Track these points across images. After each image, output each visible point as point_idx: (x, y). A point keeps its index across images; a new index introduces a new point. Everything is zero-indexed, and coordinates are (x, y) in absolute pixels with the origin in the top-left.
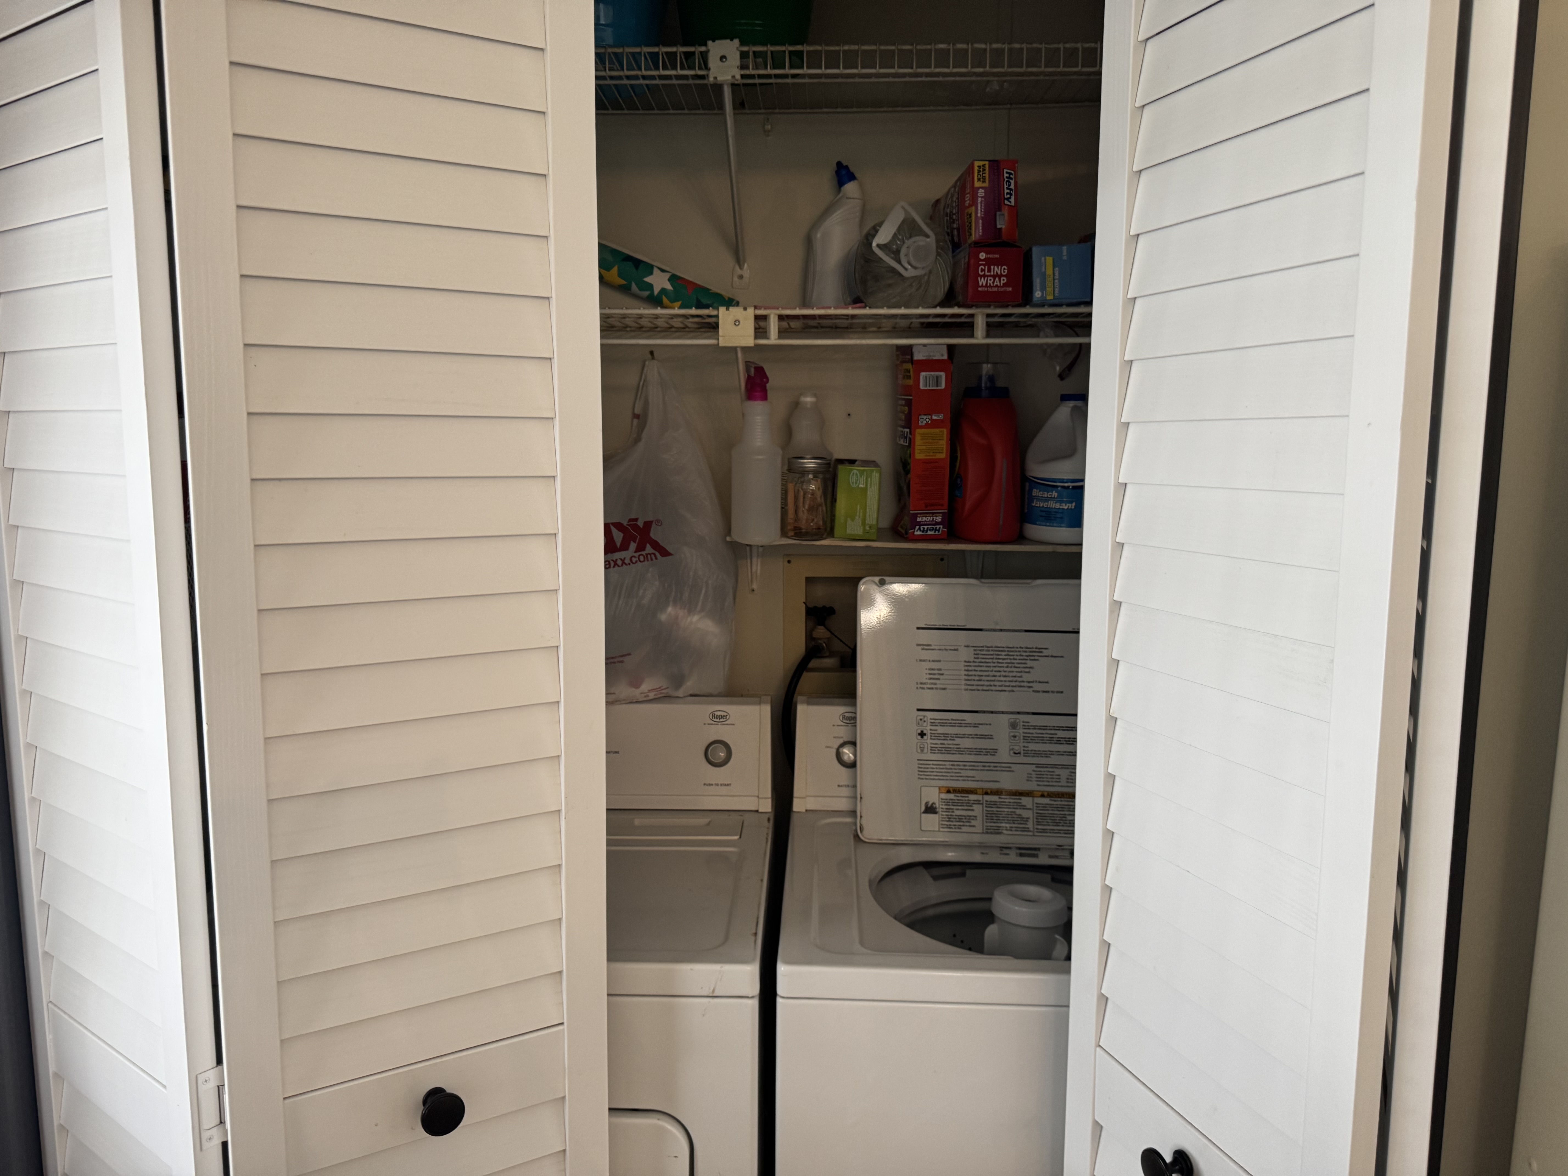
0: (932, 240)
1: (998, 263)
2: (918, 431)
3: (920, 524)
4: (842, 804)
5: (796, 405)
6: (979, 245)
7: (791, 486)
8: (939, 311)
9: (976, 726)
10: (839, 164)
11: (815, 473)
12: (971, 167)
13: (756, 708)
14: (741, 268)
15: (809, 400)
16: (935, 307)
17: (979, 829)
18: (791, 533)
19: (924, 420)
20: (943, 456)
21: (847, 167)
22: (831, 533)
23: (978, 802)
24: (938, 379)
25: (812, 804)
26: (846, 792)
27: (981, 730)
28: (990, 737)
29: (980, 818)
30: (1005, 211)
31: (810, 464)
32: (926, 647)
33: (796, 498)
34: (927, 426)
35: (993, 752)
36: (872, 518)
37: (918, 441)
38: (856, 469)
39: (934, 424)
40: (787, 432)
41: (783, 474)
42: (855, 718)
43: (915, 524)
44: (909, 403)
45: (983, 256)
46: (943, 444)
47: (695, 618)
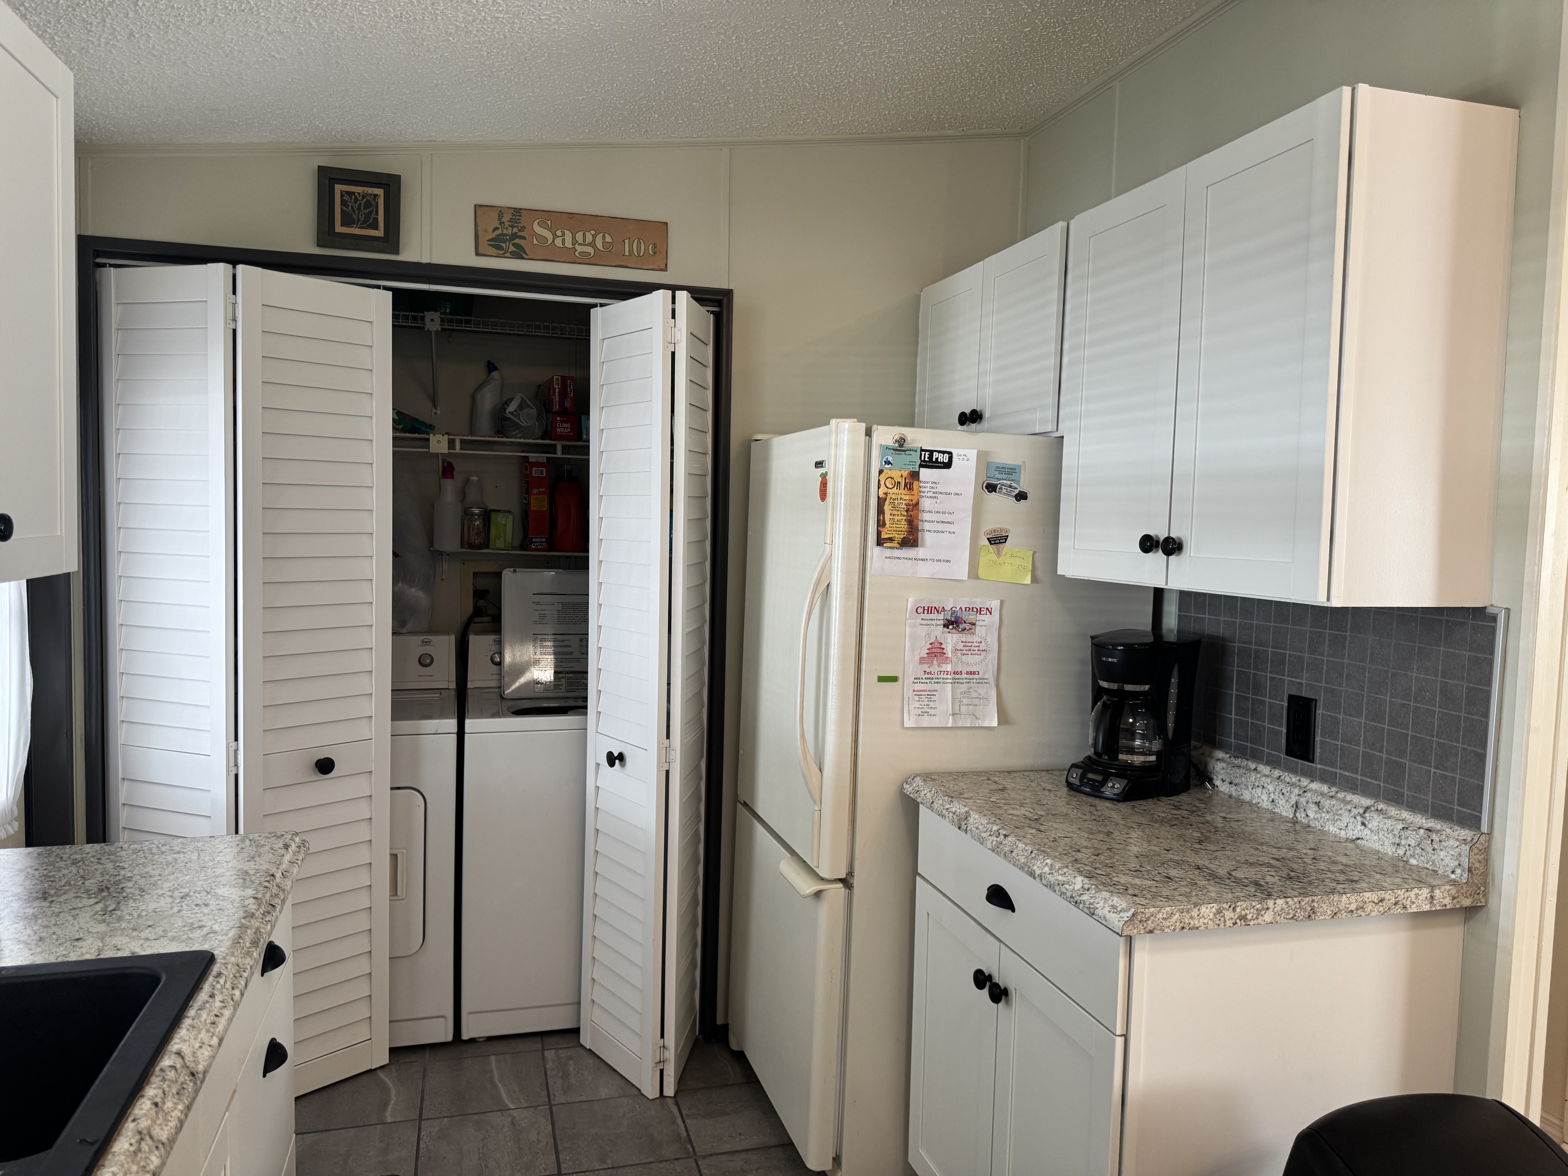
0: (534, 411)
1: (566, 422)
2: (532, 496)
3: (534, 542)
4: (494, 684)
5: (468, 481)
6: (557, 414)
7: (466, 523)
8: (539, 441)
9: (562, 641)
10: (489, 362)
11: (478, 515)
12: (553, 377)
13: (446, 637)
14: (436, 409)
15: (475, 478)
16: (537, 439)
17: (563, 690)
18: (466, 546)
19: (535, 491)
20: (545, 509)
21: (493, 364)
22: (488, 547)
23: (563, 678)
24: (542, 471)
25: (478, 684)
26: (495, 677)
27: (565, 643)
28: (570, 646)
29: (564, 685)
30: (569, 399)
31: (476, 511)
32: (538, 603)
33: (469, 528)
34: (537, 494)
35: (571, 653)
36: (509, 539)
37: (532, 501)
38: (500, 515)
39: (540, 493)
40: (462, 495)
41: (462, 516)
42: (501, 641)
43: (531, 542)
44: (527, 482)
45: (558, 419)
46: (546, 503)
47: (413, 590)
